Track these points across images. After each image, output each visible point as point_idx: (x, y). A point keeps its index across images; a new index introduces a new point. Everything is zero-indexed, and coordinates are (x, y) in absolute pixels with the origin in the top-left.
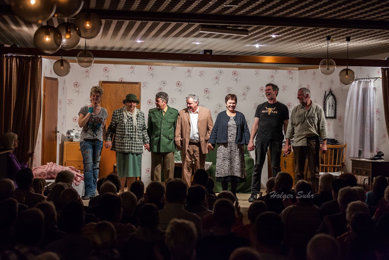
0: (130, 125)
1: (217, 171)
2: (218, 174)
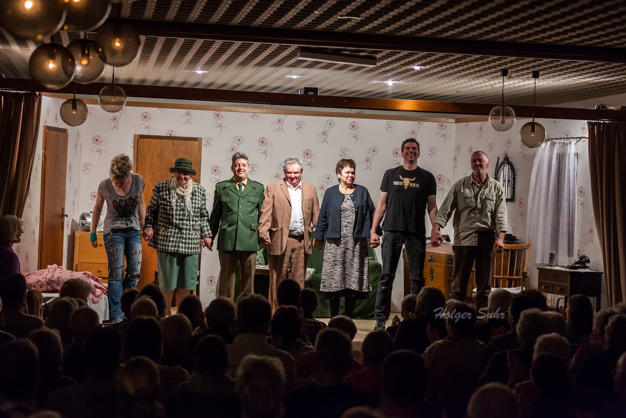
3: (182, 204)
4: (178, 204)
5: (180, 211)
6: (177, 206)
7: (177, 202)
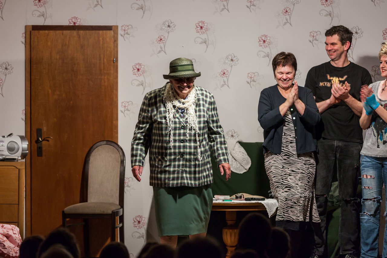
0: (178, 125)
3: (181, 120)
4: (177, 120)
5: (180, 129)
6: (175, 123)
7: (174, 118)
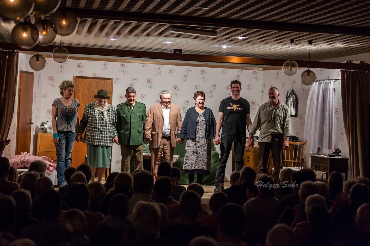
0: (100, 119)
1: (185, 164)
2: (186, 166)
